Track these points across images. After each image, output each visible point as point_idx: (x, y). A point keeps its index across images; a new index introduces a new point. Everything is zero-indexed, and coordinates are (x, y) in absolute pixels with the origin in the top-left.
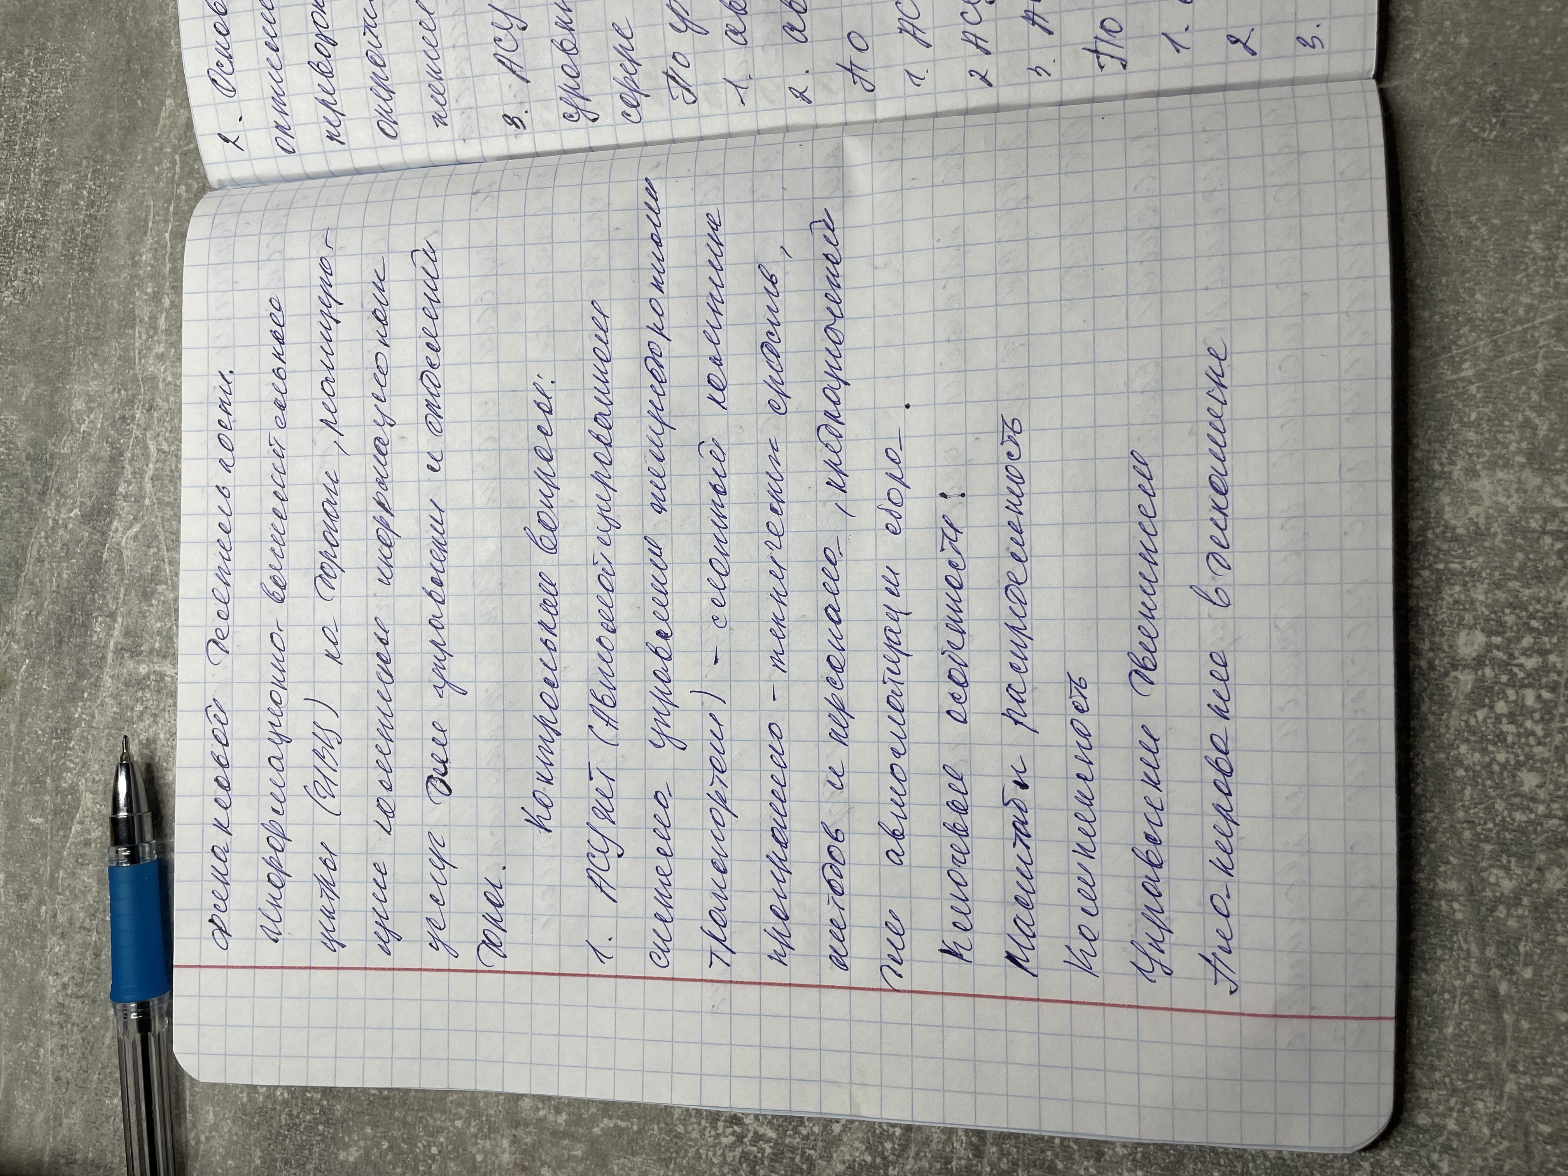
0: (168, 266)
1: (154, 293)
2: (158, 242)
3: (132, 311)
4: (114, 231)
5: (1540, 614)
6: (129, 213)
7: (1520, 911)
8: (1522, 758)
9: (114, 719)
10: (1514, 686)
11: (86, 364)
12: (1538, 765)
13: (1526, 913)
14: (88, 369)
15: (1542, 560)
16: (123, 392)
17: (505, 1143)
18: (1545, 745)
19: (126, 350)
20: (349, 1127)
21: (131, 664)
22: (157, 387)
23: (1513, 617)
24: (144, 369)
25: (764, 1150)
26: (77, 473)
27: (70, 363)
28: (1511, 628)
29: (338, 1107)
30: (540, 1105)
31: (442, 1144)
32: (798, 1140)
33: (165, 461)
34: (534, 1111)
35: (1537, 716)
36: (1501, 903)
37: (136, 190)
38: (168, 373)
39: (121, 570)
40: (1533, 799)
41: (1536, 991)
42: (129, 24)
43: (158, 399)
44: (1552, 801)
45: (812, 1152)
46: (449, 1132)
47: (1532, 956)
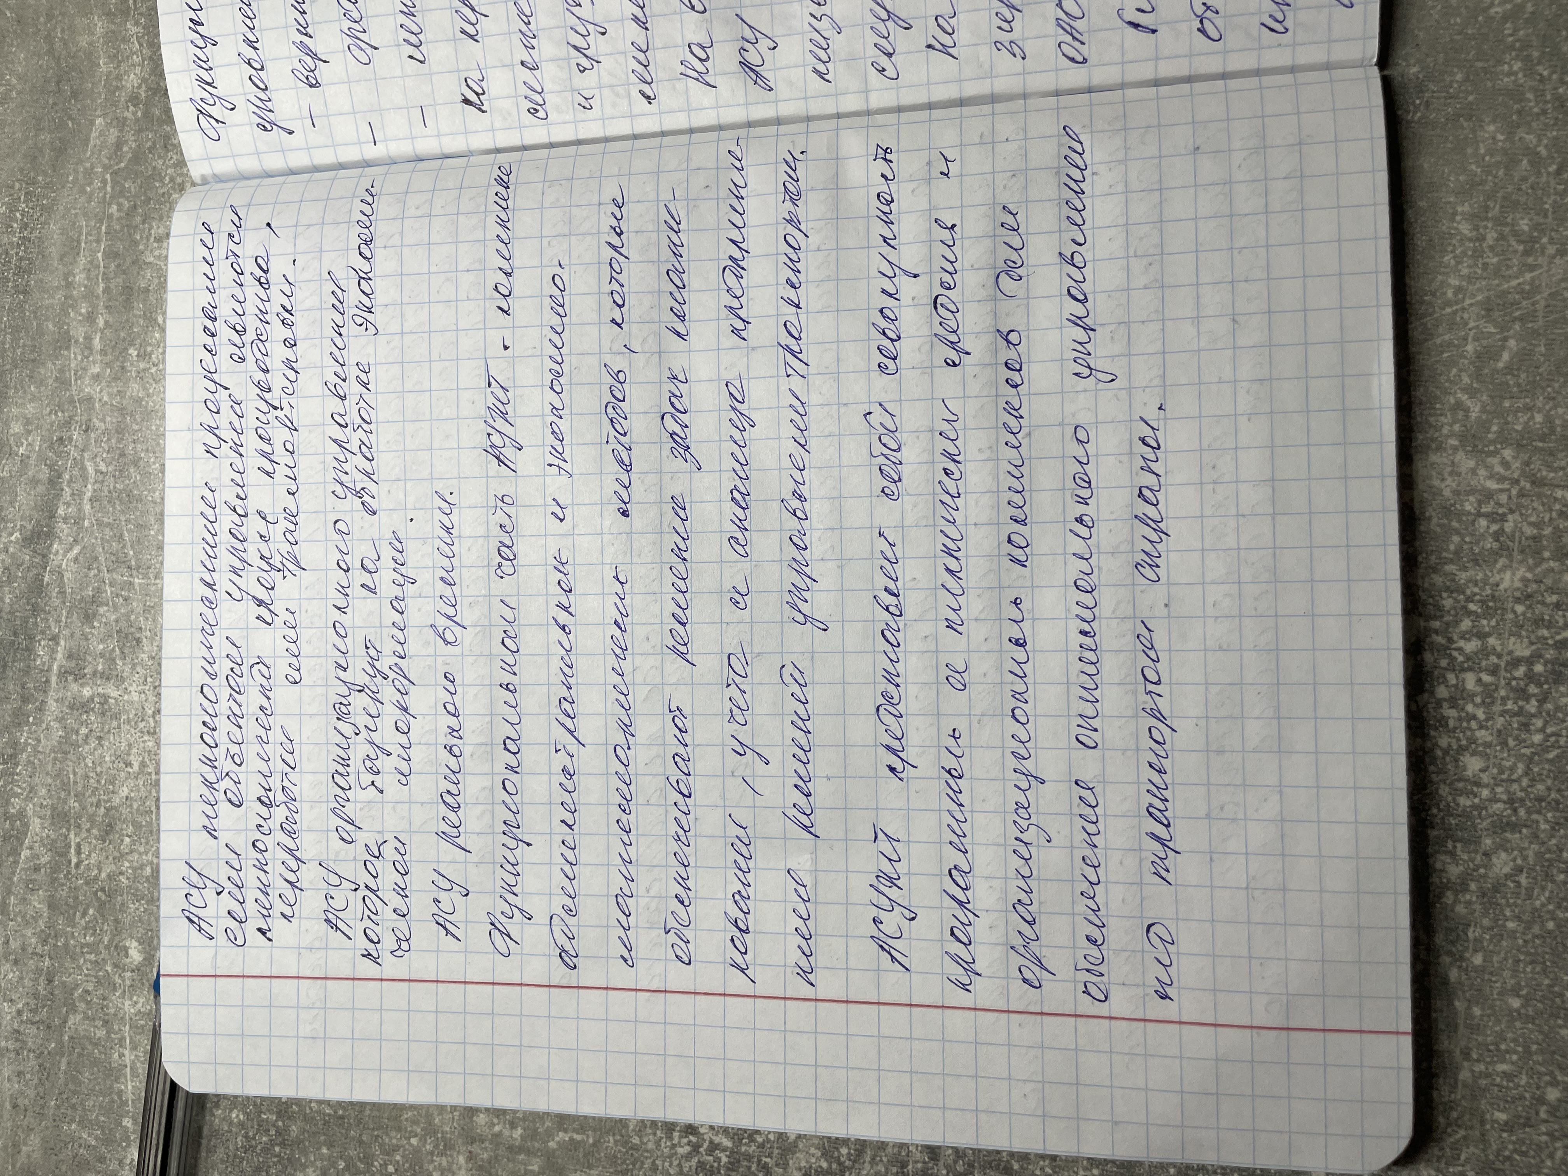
0: (102, 285)
1: (88, 313)
2: (91, 262)
3: (67, 332)
4: (47, 252)
5: (1478, 597)
6: (62, 234)
7: (1468, 897)
8: (1464, 742)
9: (60, 743)
10: (1454, 670)
11: (22, 387)
12: (1481, 749)
13: (1474, 899)
14: (25, 392)
15: (1477, 543)
16: (60, 414)
17: (462, 1159)
18: (1487, 728)
19: (62, 371)
20: (305, 1147)
21: (74, 687)
22: (93, 408)
23: (1451, 601)
24: (81, 390)
25: (720, 1159)
26: (16, 496)
27: (6, 386)
28: (1449, 611)
29: (294, 1128)
30: (495, 1121)
31: (398, 1162)
32: (753, 1148)
33: (103, 481)
34: (489, 1127)
35: (1478, 700)
36: (1448, 889)
37: (67, 210)
38: (104, 393)
39: (62, 593)
40: (1477, 784)
41: (1487, 977)
42: (58, 45)
43: (95, 420)
44: (1496, 785)
45: (768, 1160)
46: (405, 1150)
47: (1482, 942)
